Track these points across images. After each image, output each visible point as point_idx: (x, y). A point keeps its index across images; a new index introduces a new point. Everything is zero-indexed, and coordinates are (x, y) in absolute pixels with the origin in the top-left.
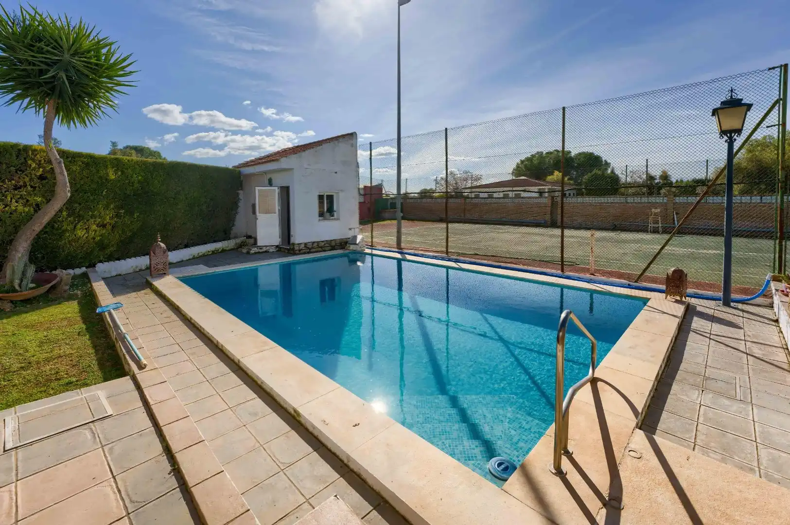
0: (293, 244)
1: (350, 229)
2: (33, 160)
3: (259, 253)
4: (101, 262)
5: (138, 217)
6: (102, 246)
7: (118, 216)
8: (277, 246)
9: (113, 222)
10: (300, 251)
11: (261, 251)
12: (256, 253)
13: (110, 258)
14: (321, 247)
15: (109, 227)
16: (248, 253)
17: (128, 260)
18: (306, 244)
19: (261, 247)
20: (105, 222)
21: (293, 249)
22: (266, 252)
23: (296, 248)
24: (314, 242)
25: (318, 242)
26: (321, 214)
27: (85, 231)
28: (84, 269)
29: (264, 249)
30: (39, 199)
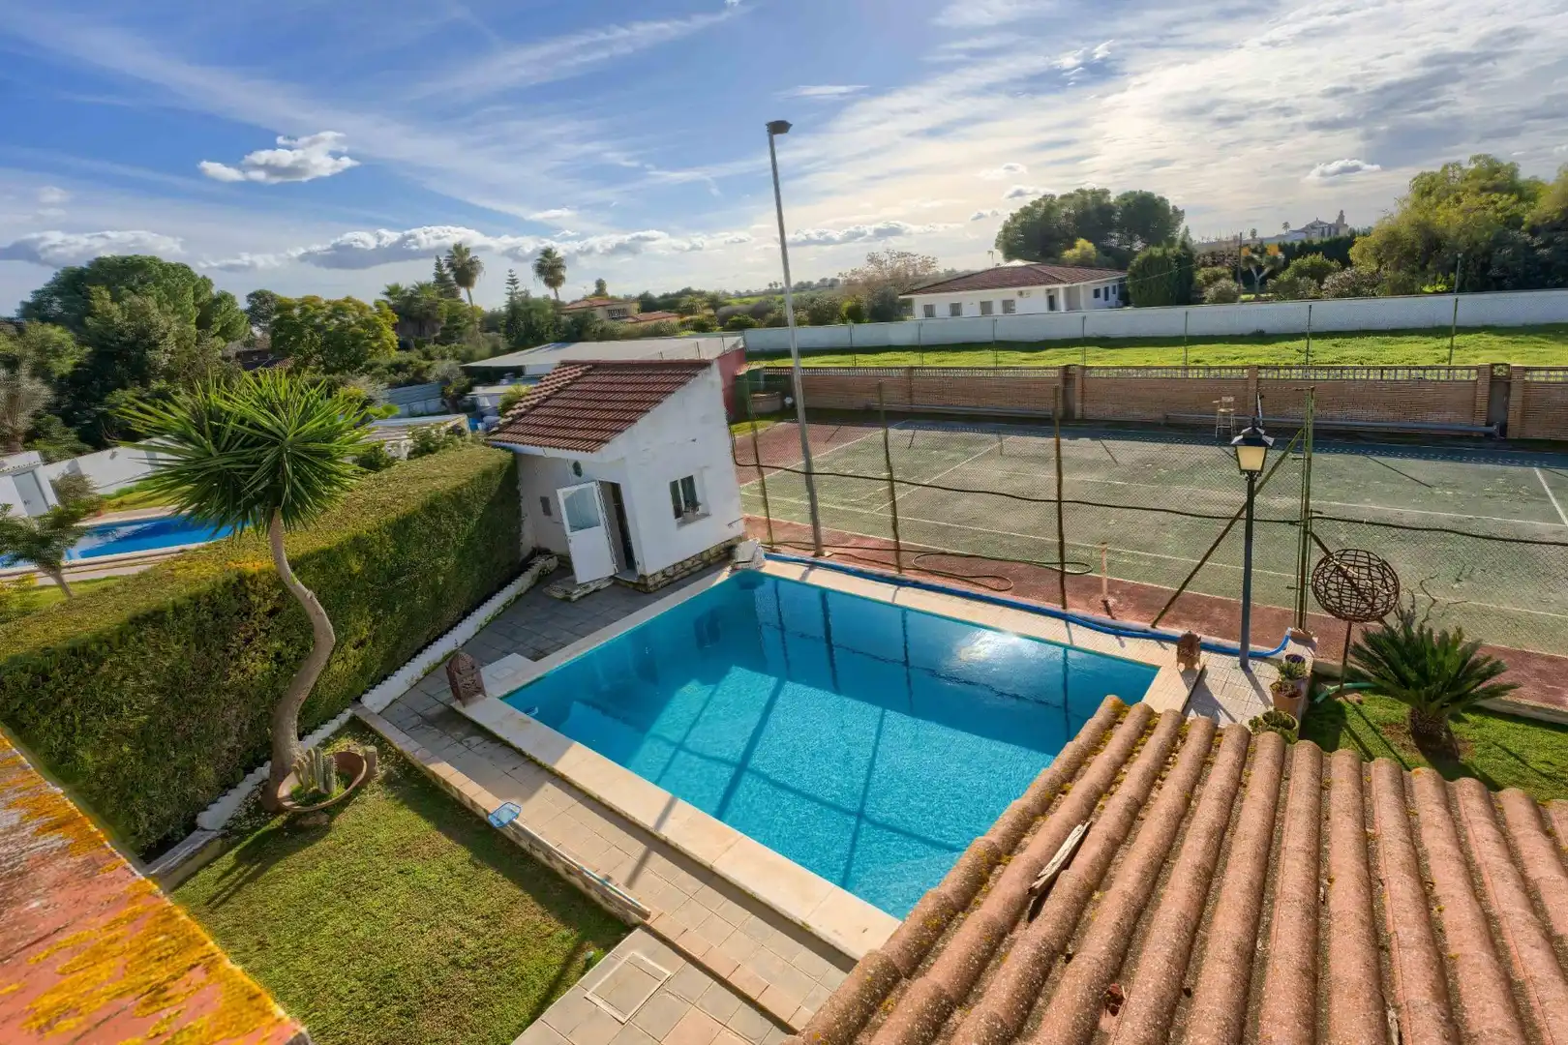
0: (643, 576)
1: (730, 525)
2: (254, 592)
3: (586, 595)
4: (365, 692)
5: (401, 609)
6: (363, 672)
7: (377, 621)
8: (612, 577)
9: (372, 633)
10: (656, 585)
11: (587, 591)
12: (579, 598)
13: (374, 683)
14: (689, 569)
15: (369, 644)
16: (567, 599)
17: (399, 673)
18: (663, 572)
19: (585, 586)
20: (363, 637)
21: (645, 585)
22: (595, 591)
23: (650, 582)
24: (674, 566)
25: (681, 563)
26: (678, 513)
27: (342, 662)
28: (349, 712)
29: (593, 587)
30: (277, 645)
